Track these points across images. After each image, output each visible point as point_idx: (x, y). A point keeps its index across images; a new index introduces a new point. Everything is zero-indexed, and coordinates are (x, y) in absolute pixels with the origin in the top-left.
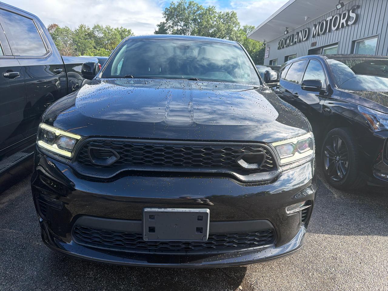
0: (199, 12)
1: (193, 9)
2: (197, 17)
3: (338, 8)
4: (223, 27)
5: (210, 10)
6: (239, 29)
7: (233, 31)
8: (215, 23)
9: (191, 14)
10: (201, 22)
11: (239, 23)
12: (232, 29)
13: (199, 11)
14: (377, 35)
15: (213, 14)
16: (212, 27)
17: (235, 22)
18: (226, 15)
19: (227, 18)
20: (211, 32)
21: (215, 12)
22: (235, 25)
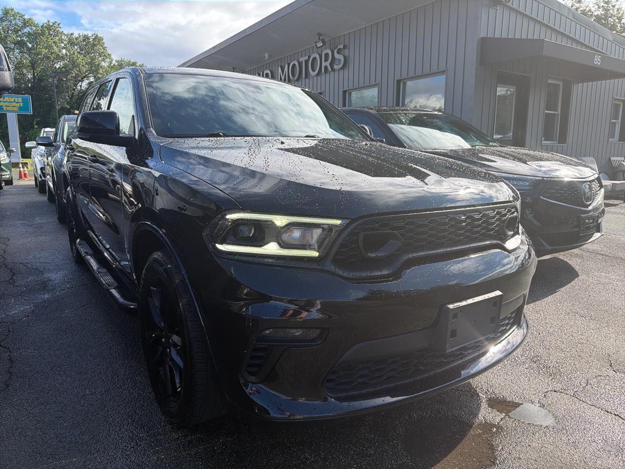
0: (27, 30)
1: (13, 22)
2: (25, 39)
3: (318, 46)
4: (81, 60)
5: (49, 29)
6: (112, 65)
7: (101, 67)
8: (64, 51)
9: (10, 32)
10: (33, 48)
11: (109, 55)
12: (98, 65)
13: (28, 28)
14: (377, 85)
15: (57, 36)
16: (60, 58)
17: (103, 52)
18: (84, 40)
19: (86, 45)
20: (57, 67)
21: (62, 33)
22: (102, 57)
